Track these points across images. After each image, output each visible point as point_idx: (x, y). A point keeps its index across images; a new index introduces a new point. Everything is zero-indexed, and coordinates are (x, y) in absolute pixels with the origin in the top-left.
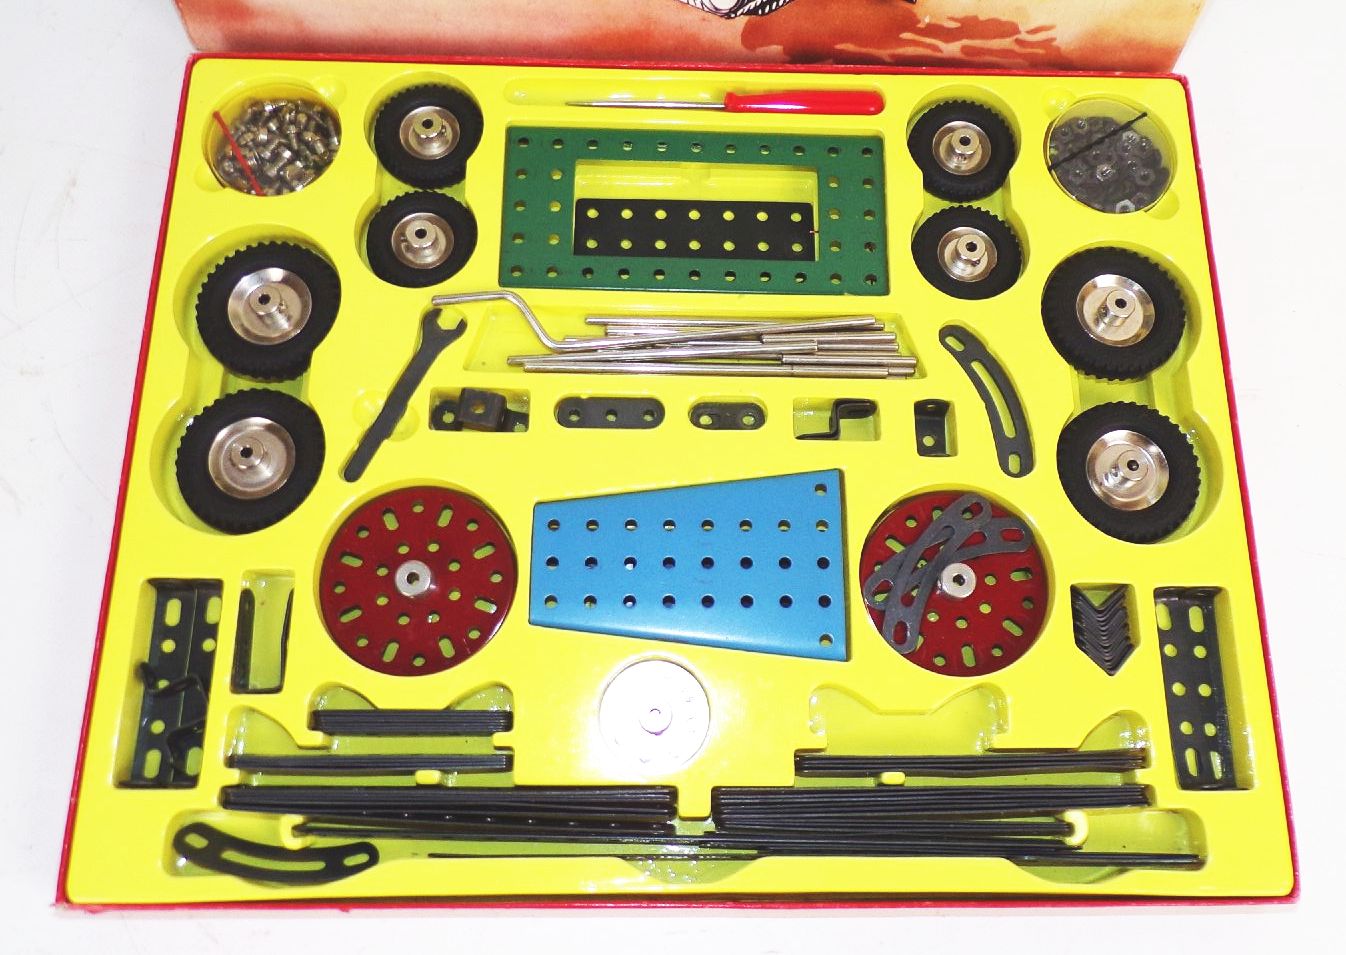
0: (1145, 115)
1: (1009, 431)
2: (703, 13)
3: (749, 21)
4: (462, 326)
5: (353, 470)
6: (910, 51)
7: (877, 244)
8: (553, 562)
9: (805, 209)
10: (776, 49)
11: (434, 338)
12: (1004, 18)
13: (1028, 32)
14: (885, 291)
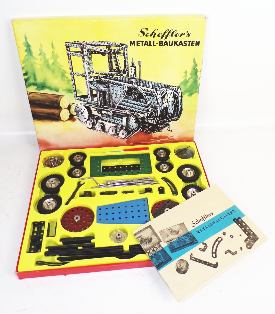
0: (189, 147)
1: (174, 190)
2: (120, 139)
3: (127, 140)
4: (84, 183)
5: (67, 204)
6: (152, 142)
7: (150, 167)
8: (100, 214)
9: (138, 165)
10: (132, 143)
11: (79, 185)
12: (166, 135)
13: (170, 137)
14: (152, 173)
